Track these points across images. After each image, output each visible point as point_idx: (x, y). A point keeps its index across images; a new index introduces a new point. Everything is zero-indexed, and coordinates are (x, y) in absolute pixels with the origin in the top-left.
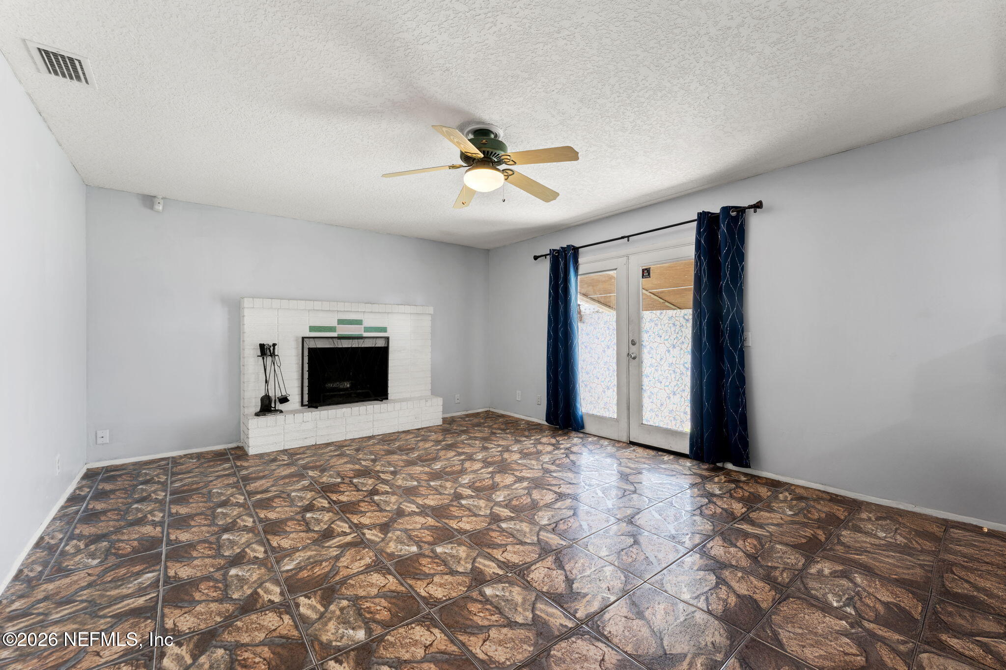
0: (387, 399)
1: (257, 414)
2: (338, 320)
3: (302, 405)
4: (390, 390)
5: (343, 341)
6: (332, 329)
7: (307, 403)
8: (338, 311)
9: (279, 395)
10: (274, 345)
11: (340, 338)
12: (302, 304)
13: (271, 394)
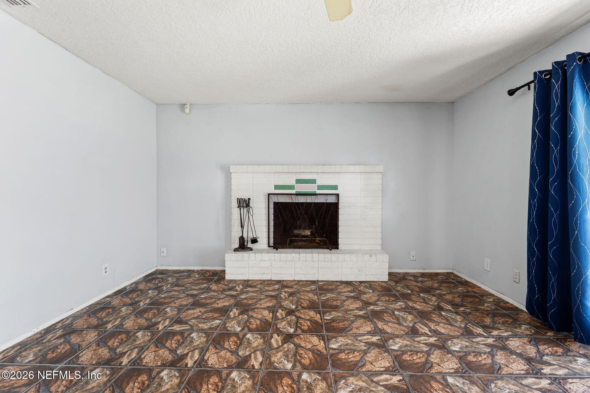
0: (338, 248)
1: (236, 250)
2: (296, 180)
3: (269, 246)
4: (340, 241)
5: (299, 197)
6: (291, 187)
7: (272, 245)
8: (296, 173)
9: (251, 236)
10: (249, 199)
11: (297, 194)
12: (268, 168)
13: (245, 236)
